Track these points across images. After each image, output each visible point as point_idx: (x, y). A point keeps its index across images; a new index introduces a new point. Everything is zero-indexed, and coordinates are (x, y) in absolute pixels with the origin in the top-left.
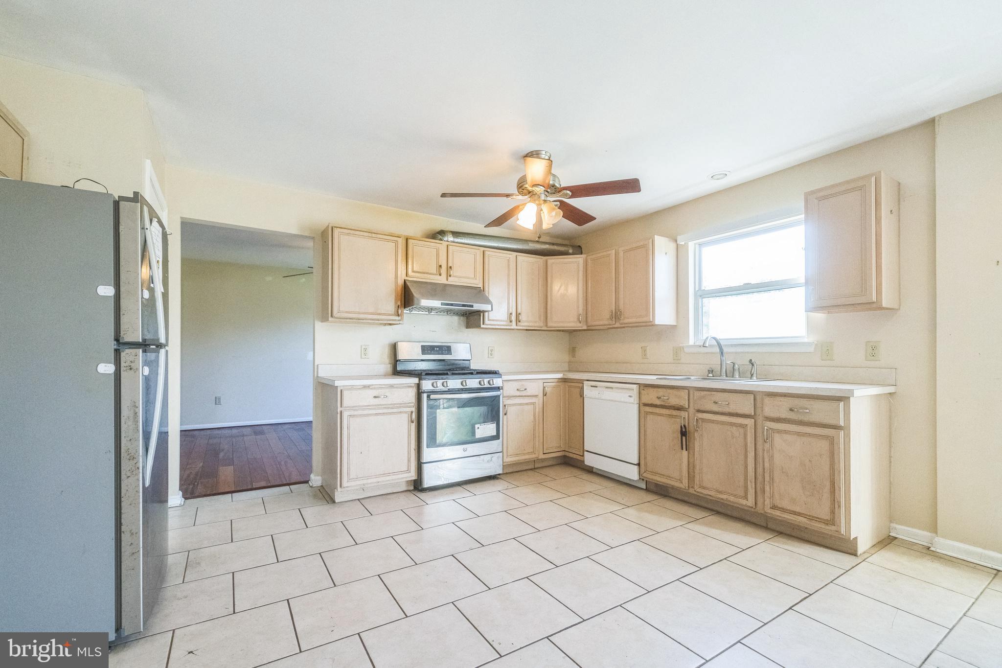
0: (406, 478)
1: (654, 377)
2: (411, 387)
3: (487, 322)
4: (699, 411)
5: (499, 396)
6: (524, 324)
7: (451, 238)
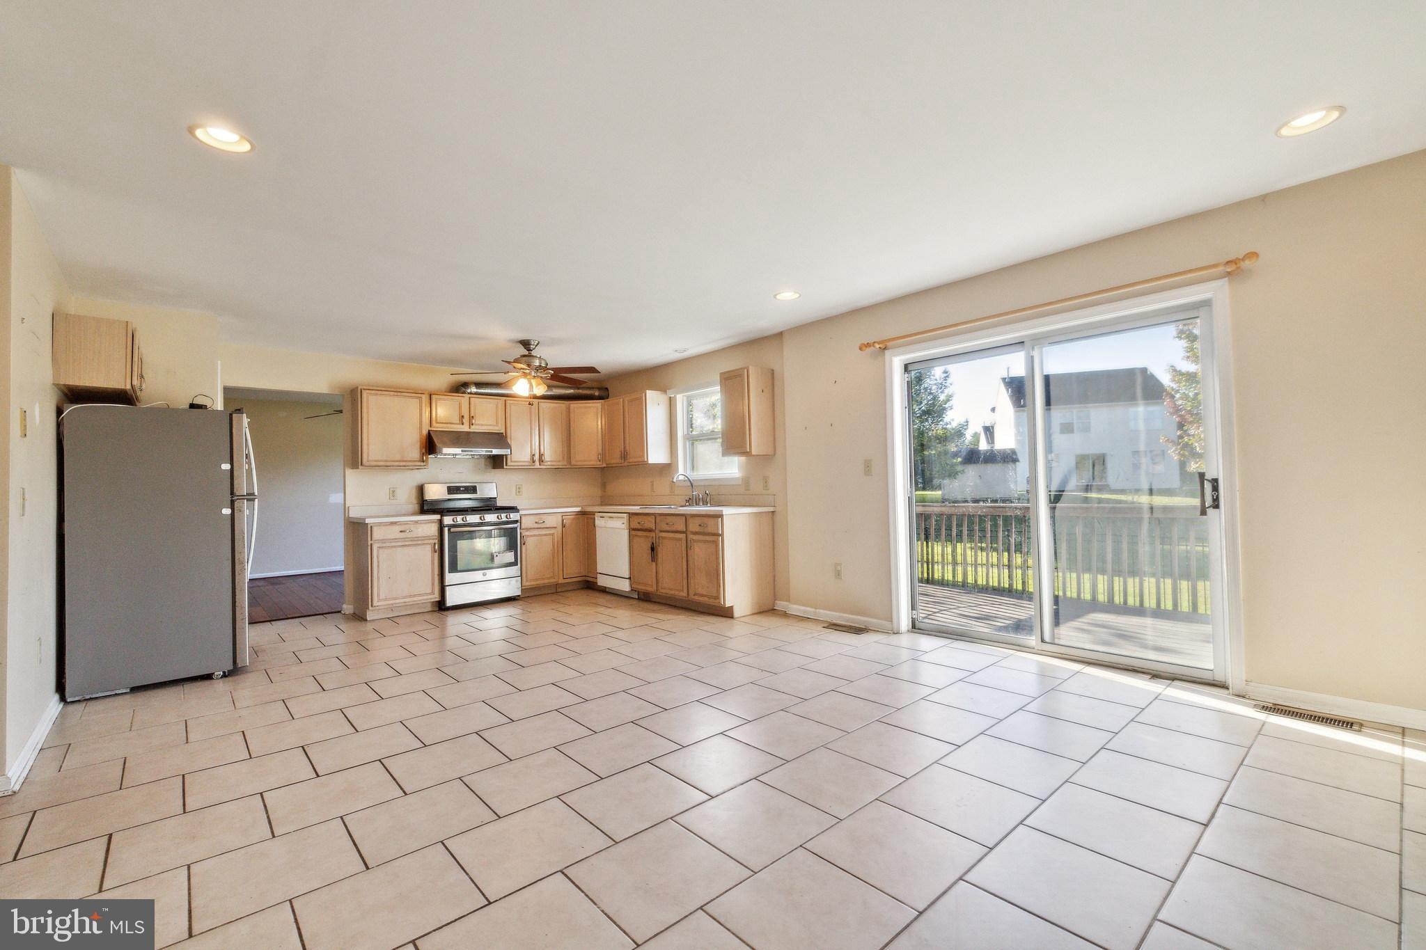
0: (431, 599)
1: (638, 507)
2: (433, 522)
3: (509, 463)
4: (661, 531)
5: (515, 529)
6: (547, 465)
7: (474, 389)
